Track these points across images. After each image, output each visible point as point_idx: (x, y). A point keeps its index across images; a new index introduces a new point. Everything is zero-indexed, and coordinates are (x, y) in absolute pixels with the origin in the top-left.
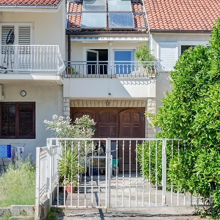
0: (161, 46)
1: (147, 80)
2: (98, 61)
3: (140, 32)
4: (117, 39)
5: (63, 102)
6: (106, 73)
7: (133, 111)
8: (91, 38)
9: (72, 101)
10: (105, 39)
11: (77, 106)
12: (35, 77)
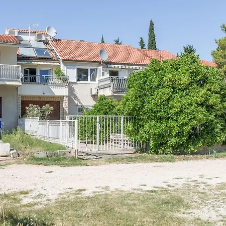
0: (67, 68)
1: (63, 86)
2: (29, 75)
3: (55, 60)
4: (42, 63)
5: (17, 98)
6: (35, 81)
7: (53, 103)
8: (28, 62)
9: (23, 97)
10: (36, 63)
11: (25, 100)
12: (8, 83)
